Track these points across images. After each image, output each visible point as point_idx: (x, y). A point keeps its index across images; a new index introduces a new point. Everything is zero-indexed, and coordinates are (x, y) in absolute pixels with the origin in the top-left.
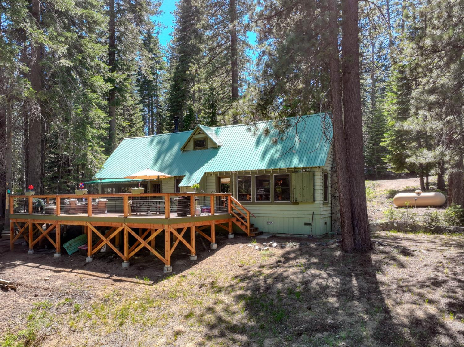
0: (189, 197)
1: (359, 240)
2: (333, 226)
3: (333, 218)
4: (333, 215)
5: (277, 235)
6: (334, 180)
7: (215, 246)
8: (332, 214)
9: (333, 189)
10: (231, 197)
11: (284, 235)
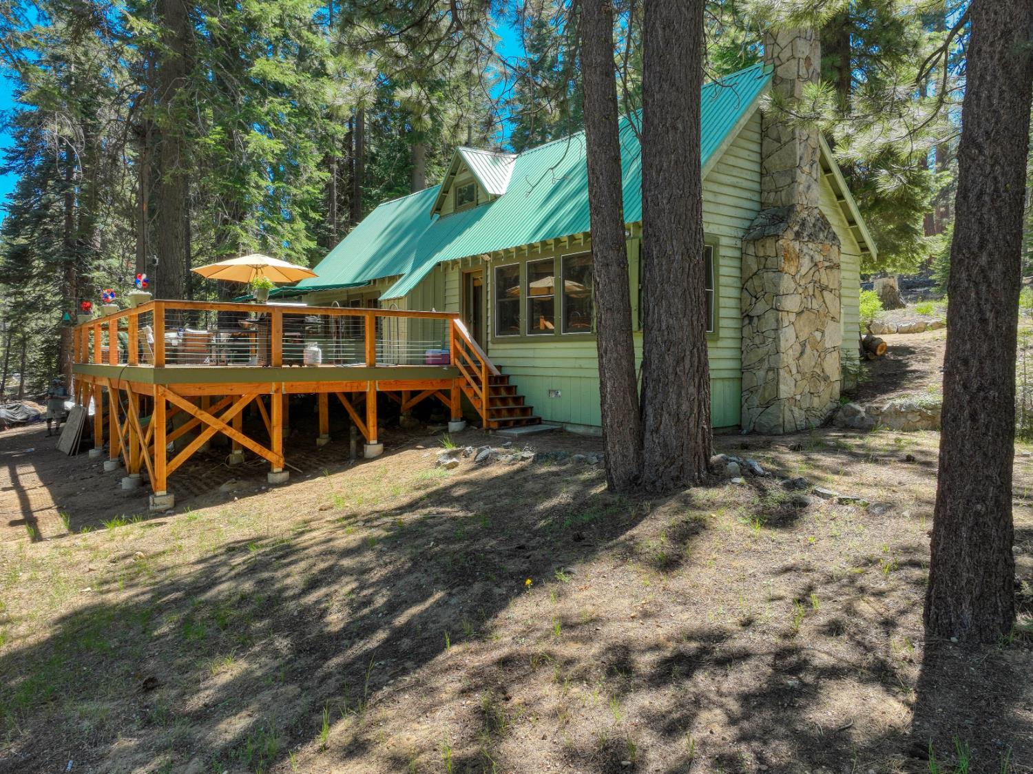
0: (269, 315)
1: (652, 451)
2: (745, 407)
3: (746, 384)
4: (746, 375)
5: (569, 429)
6: (749, 266)
7: (373, 447)
8: (742, 370)
9: (746, 294)
10: (454, 324)
11: (581, 430)
